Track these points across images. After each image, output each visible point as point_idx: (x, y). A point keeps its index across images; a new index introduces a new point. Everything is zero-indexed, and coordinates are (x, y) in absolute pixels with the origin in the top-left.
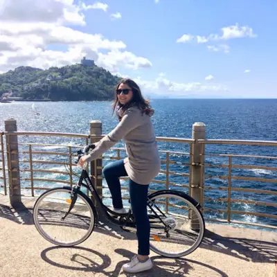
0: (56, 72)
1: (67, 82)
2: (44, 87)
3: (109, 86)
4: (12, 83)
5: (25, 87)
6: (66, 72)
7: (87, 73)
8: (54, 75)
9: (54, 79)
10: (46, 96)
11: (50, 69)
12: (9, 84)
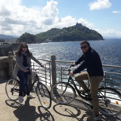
0: (66, 29)
1: (70, 34)
2: (61, 36)
3: (88, 34)
4: (49, 35)
5: (54, 36)
6: (69, 29)
7: (78, 29)
8: (65, 31)
9: (65, 32)
10: (61, 40)
11: (63, 28)
12: (48, 36)
